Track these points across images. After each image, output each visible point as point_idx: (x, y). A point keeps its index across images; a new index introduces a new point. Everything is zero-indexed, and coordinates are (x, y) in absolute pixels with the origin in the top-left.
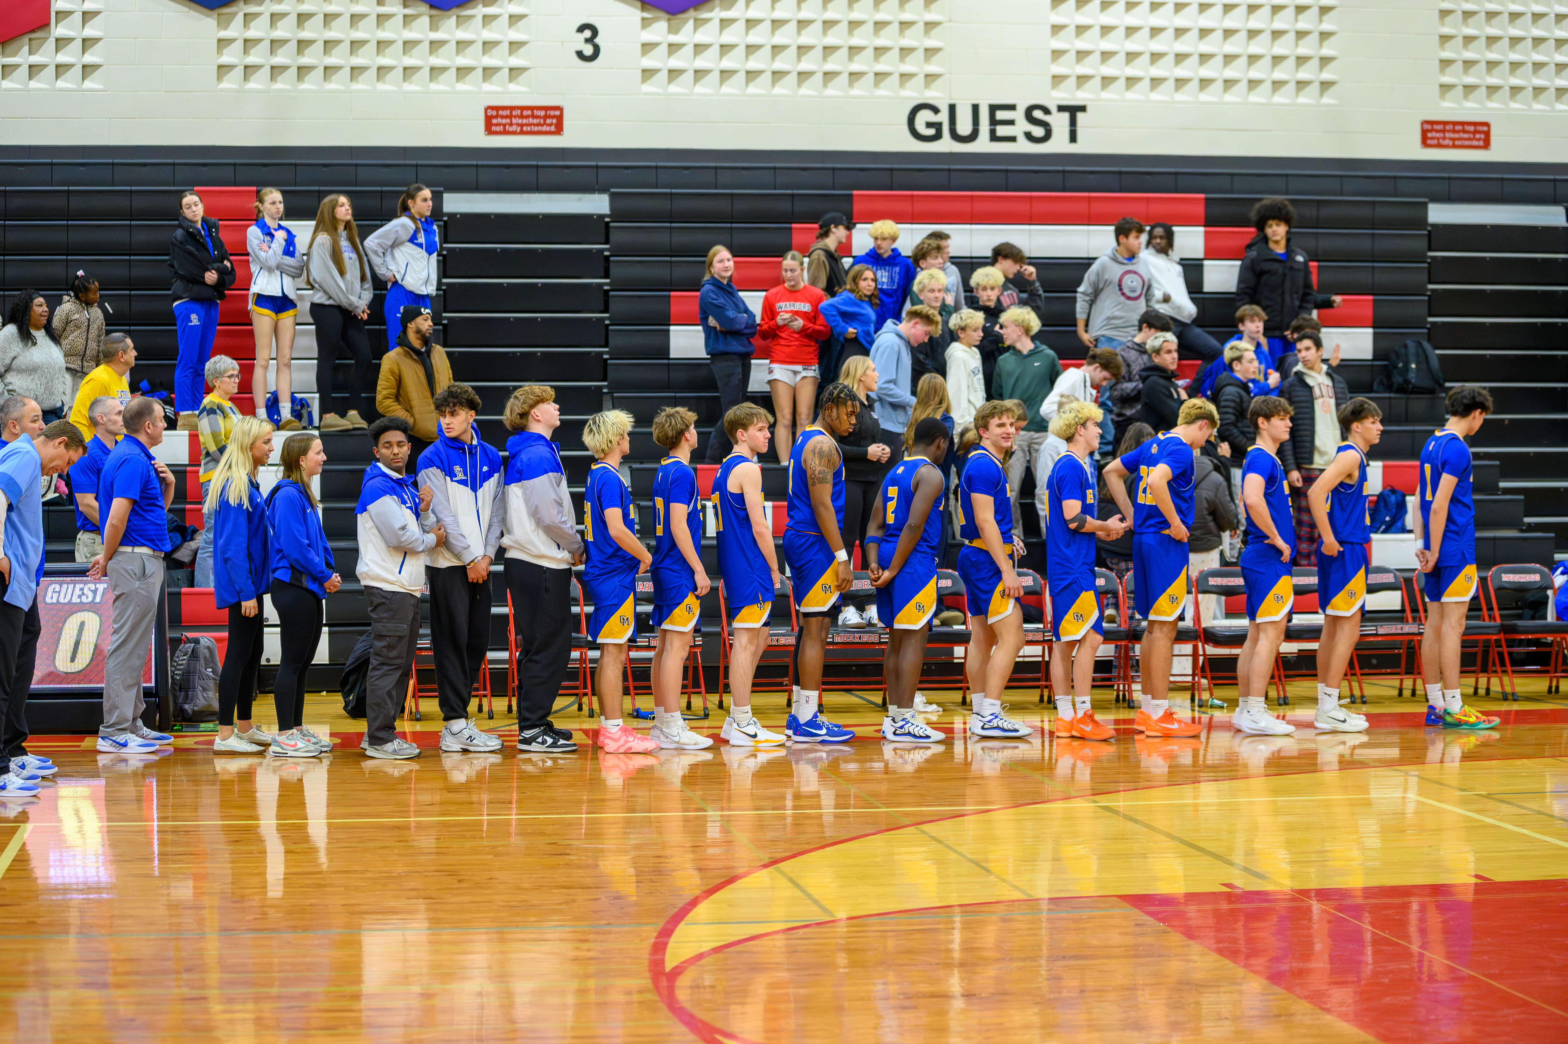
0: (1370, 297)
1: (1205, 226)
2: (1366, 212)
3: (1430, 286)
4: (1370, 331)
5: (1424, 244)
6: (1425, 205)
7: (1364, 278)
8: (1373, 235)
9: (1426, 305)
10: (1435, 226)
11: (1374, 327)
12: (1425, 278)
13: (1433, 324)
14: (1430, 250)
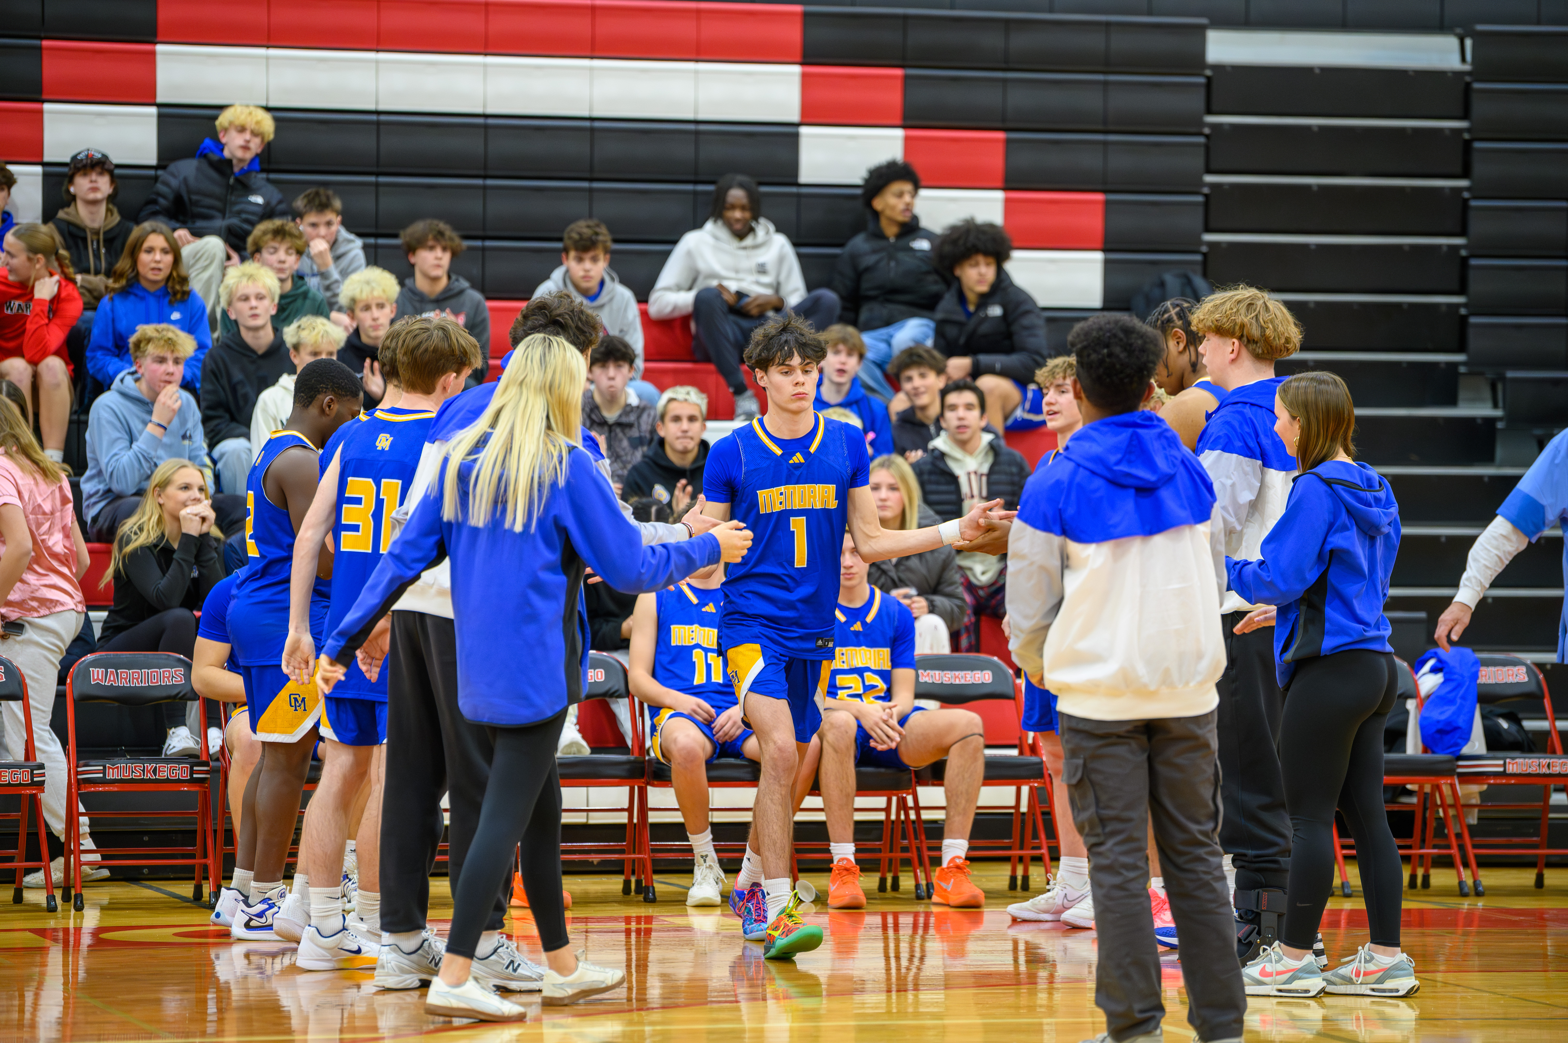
0: (1100, 197)
1: (802, 64)
2: (1094, 42)
3: (1209, 179)
4: (1098, 256)
5: (1197, 101)
6: (1201, 30)
7: (1090, 161)
8: (1106, 83)
9: (1200, 212)
10: (1219, 68)
11: (1105, 250)
12: (1199, 162)
13: (1213, 245)
14: (1209, 112)
